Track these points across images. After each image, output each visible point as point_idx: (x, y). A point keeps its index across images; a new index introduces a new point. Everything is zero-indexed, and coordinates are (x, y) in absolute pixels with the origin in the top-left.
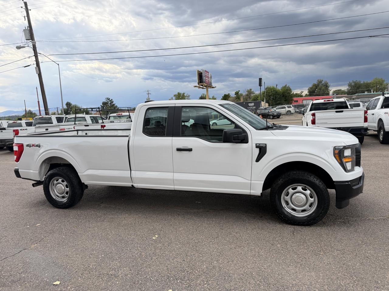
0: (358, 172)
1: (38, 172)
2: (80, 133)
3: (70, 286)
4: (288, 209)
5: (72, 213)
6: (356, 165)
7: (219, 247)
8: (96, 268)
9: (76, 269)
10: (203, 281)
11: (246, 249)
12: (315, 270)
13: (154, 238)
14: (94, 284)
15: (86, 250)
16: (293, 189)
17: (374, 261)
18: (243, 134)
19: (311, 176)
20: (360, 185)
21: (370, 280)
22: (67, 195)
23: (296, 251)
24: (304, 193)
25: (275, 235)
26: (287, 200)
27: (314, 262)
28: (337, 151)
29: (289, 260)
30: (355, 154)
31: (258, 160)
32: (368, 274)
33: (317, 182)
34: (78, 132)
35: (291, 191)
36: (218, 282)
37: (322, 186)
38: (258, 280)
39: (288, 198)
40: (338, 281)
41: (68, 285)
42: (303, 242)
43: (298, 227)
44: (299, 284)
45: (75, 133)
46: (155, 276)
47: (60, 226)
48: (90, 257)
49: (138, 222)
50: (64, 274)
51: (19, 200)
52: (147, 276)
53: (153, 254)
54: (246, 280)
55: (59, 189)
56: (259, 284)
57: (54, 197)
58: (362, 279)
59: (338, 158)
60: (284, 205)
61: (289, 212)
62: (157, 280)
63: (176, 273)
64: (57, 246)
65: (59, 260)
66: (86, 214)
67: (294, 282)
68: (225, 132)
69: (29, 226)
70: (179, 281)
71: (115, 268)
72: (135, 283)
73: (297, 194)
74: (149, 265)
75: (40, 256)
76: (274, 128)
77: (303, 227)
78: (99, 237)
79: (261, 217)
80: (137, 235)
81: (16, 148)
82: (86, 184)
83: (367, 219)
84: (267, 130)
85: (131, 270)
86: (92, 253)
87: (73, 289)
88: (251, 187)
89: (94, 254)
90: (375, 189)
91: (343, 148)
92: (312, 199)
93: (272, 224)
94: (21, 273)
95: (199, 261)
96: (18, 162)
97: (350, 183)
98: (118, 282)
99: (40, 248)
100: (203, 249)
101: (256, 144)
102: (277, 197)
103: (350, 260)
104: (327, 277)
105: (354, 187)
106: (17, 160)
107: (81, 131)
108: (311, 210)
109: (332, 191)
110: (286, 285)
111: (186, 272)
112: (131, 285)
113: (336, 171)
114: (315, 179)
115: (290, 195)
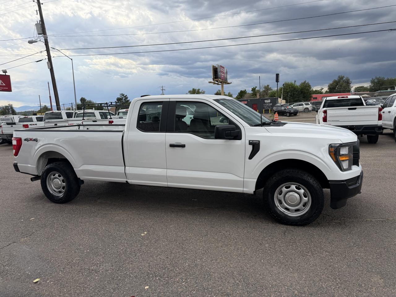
0: (355, 171)
1: (35, 166)
2: (82, 128)
3: (50, 280)
4: (281, 208)
5: (67, 208)
6: (354, 164)
7: (206, 245)
8: (79, 263)
9: (59, 263)
10: (182, 279)
11: (233, 248)
12: (298, 271)
13: (142, 235)
14: (73, 278)
15: (73, 244)
16: (287, 188)
17: (363, 264)
18: (237, 130)
19: (305, 174)
20: (358, 185)
21: (354, 283)
22: (63, 190)
23: (283, 251)
24: (298, 192)
25: (265, 235)
26: (280, 199)
27: (299, 263)
28: (333, 149)
29: (274, 261)
30: (353, 152)
31: (251, 157)
32: (353, 277)
33: (311, 181)
34: (79, 127)
35: (284, 190)
36: (197, 280)
37: (316, 185)
38: (238, 280)
39: (281, 197)
40: (321, 283)
41: (48, 279)
42: (293, 243)
43: (290, 227)
44: (280, 285)
45: (76, 128)
46: (135, 272)
47: (53, 221)
48: (75, 252)
49: (131, 218)
50: (47, 267)
51: (19, 194)
52: (127, 272)
53: (138, 250)
54: (225, 280)
55: (55, 184)
56: (238, 284)
57: (51, 192)
58: (346, 281)
59: (333, 156)
60: (277, 203)
61: (282, 211)
62: (136, 277)
63: (157, 270)
64: (46, 240)
65: (45, 254)
66: (81, 209)
67: (275, 283)
68: (217, 128)
69: (22, 220)
70: (157, 278)
71: (97, 263)
72: (113, 279)
73: (291, 193)
74: (132, 261)
75: (28, 249)
76: (272, 124)
77: (296, 227)
78: (89, 233)
79: (255, 216)
80: (126, 232)
81: (14, 143)
82: (81, 179)
83: (365, 220)
84: (262, 126)
85: (112, 266)
86: (78, 248)
87: (52, 283)
88: (244, 184)
89: (80, 249)
90: (380, 189)
91: (338, 146)
92: (306, 199)
93: (265, 223)
94: (6, 265)
95: (182, 259)
96: (16, 157)
97: (345, 183)
98: (97, 278)
99: (29, 242)
100: (190, 247)
101: (249, 141)
102: (270, 195)
103: (337, 262)
104: (310, 279)
105: (350, 187)
106: (16, 154)
107: (82, 126)
108: (304, 210)
109: (327, 191)
110: (265, 286)
111: (167, 269)
112: (109, 280)
113: (331, 169)
114: (309, 178)
115: (283, 194)
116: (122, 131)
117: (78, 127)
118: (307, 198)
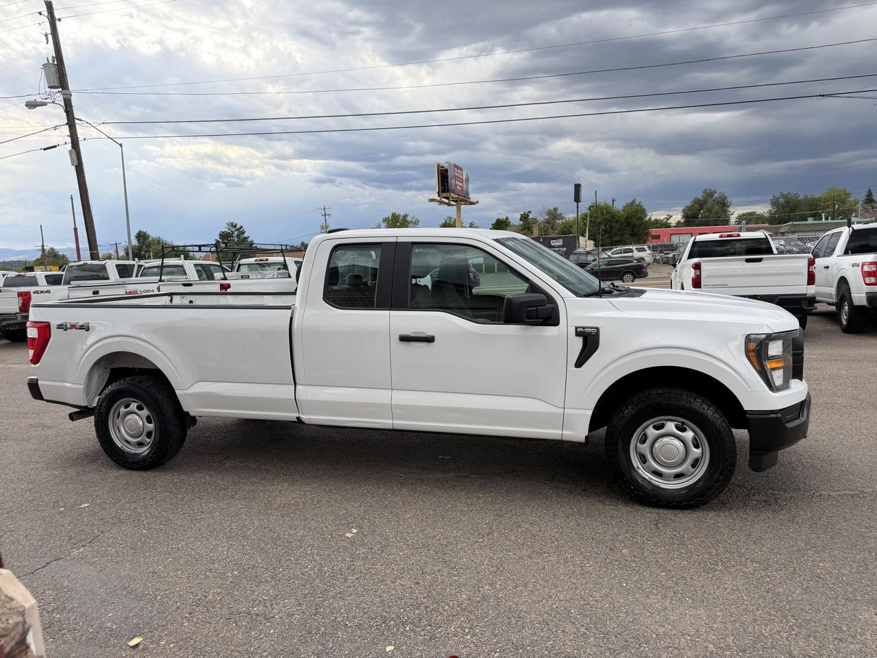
0: (797, 391)
1: (82, 387)
2: (177, 300)
3: (166, 639)
4: (646, 473)
5: (160, 480)
6: (794, 377)
7: (495, 554)
8: (221, 599)
9: (176, 602)
10: (463, 628)
11: (554, 558)
12: (705, 604)
13: (348, 535)
14: (219, 634)
15: (196, 560)
16: (657, 428)
17: (833, 584)
18: (549, 306)
19: (696, 398)
20: (802, 419)
21: (825, 625)
22: (148, 440)
23: (663, 563)
24: (681, 436)
25: (616, 530)
26: (643, 452)
27: (702, 587)
28: (753, 346)
29: (649, 583)
30: (791, 352)
31: (579, 363)
32: (820, 611)
33: (710, 412)
34: (172, 298)
35: (652, 432)
36: (494, 629)
37: (720, 421)
38: (583, 626)
39: (645, 448)
40: (757, 627)
41: (161, 638)
42: (679, 545)
43: (666, 512)
44: (673, 633)
45: (165, 300)
46: (355, 617)
47: (135, 508)
48: (207, 577)
49: (312, 499)
50: (151, 612)
51: (36, 450)
52: (336, 618)
53: (348, 569)
54: (556, 626)
55: (130, 426)
56: (586, 634)
57: (119, 445)
58: (808, 622)
59: (754, 360)
60: (636, 462)
61: (647, 478)
62: (359, 626)
63: (402, 610)
64: (131, 552)
65: (138, 583)
66: (192, 482)
67: (661, 630)
68: (510, 300)
69: (63, 509)
70: (408, 628)
71: (265, 600)
72: (310, 633)
73: (666, 439)
74: (340, 593)
75: (94, 573)
76: (615, 292)
77: (677, 512)
78: (225, 534)
79: (585, 490)
80: (310, 529)
81: (32, 333)
82: (192, 414)
83: (816, 494)
84: (601, 297)
85: (300, 605)
86: (211, 567)
87: (172, 646)
88: (563, 421)
89: (216, 570)
90: (832, 429)
91: (765, 339)
92: (698, 451)
93: (610, 505)
94: (53, 611)
95: (451, 585)
96: (37, 365)
97: (780, 415)
98: (272, 631)
99: (93, 557)
100: (460, 559)
101: (576, 328)
102: (620, 446)
103: (780, 583)
104: (732, 619)
105: (790, 425)
106: (36, 359)
107: (179, 296)
108: (694, 475)
109: (741, 434)
110: (644, 637)
111: (422, 608)
112: (301, 636)
113: (750, 388)
114: (705, 407)
115: (648, 442)
116: (289, 308)
117: (170, 298)
118: (700, 448)
